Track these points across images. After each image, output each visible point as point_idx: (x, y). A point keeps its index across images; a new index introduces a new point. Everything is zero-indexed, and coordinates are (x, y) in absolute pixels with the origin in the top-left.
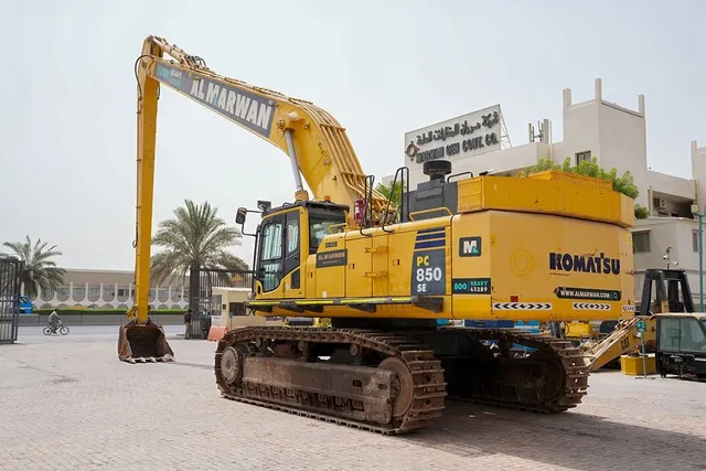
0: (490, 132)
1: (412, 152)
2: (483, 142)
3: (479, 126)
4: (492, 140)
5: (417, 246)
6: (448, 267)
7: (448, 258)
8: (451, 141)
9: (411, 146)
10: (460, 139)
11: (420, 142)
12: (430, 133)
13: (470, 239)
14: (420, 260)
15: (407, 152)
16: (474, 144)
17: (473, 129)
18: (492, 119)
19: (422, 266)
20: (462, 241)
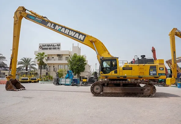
0: (58, 47)
1: (41, 47)
2: (57, 48)
3: (56, 46)
4: (59, 48)
5: (150, 68)
6: (157, 71)
7: (157, 70)
8: (50, 47)
9: (41, 46)
10: (52, 47)
11: (43, 46)
12: (45, 45)
13: (161, 68)
14: (151, 70)
15: (40, 47)
16: (55, 48)
17: (55, 46)
18: (59, 45)
19: (151, 71)
20: (160, 68)
